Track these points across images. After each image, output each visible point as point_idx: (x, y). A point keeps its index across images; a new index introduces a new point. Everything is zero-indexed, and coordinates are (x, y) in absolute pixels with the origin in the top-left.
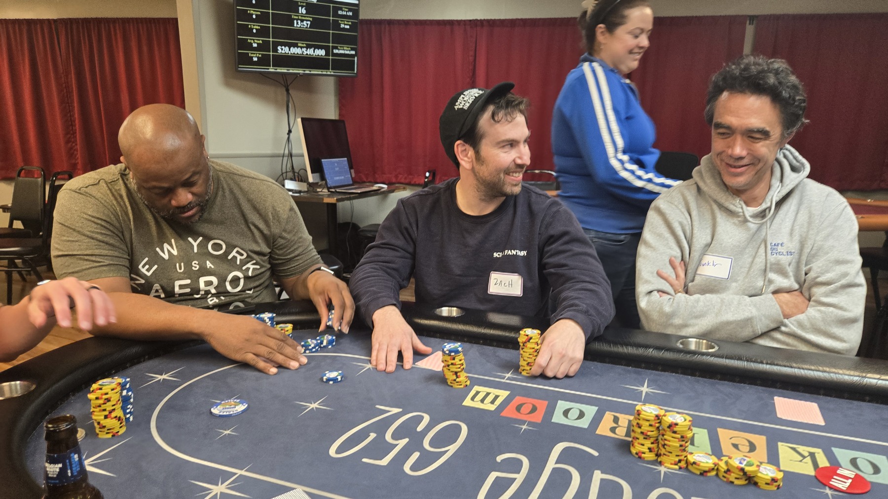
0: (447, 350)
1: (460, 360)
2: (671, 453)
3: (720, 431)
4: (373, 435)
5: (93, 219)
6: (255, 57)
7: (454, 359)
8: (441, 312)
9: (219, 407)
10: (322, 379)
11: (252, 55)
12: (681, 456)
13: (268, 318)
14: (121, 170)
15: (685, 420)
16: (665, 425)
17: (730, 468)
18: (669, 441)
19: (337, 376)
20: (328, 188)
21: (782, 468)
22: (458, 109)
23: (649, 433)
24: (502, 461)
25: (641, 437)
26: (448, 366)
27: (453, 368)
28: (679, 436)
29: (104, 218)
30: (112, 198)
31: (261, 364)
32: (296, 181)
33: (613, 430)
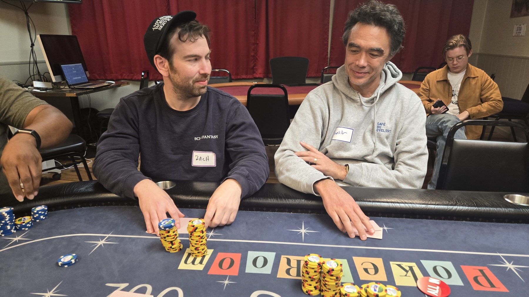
0: (163, 227)
1: (174, 232)
2: (330, 289)
3: (355, 258)
7: (169, 232)
10: (57, 263)
12: (337, 290)
15: (338, 265)
16: (325, 270)
17: (369, 295)
18: (328, 282)
19: (71, 259)
20: (69, 86)
22: (155, 29)
23: (315, 277)
25: (309, 280)
26: (165, 238)
27: (169, 239)
32: (42, 81)
33: (288, 272)
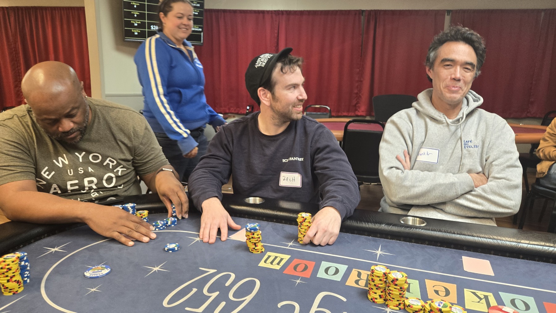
0: (249, 229)
1: (258, 235)
2: (394, 299)
3: (427, 281)
4: (195, 290)
5: (8, 142)
6: (136, 32)
7: (253, 234)
8: (249, 200)
9: (90, 271)
10: (164, 249)
11: (134, 31)
12: (401, 300)
13: (131, 207)
14: (28, 108)
15: (403, 276)
16: (390, 280)
17: (432, 309)
18: (392, 291)
19: (175, 247)
21: (466, 308)
22: (257, 67)
23: (379, 286)
24: (281, 306)
25: (374, 288)
26: (250, 239)
27: (252, 240)
28: (399, 288)
29: (16, 141)
30: (22, 127)
31: (123, 239)
33: (357, 282)
